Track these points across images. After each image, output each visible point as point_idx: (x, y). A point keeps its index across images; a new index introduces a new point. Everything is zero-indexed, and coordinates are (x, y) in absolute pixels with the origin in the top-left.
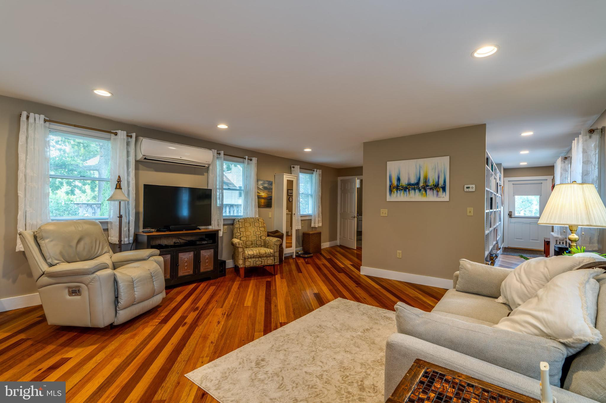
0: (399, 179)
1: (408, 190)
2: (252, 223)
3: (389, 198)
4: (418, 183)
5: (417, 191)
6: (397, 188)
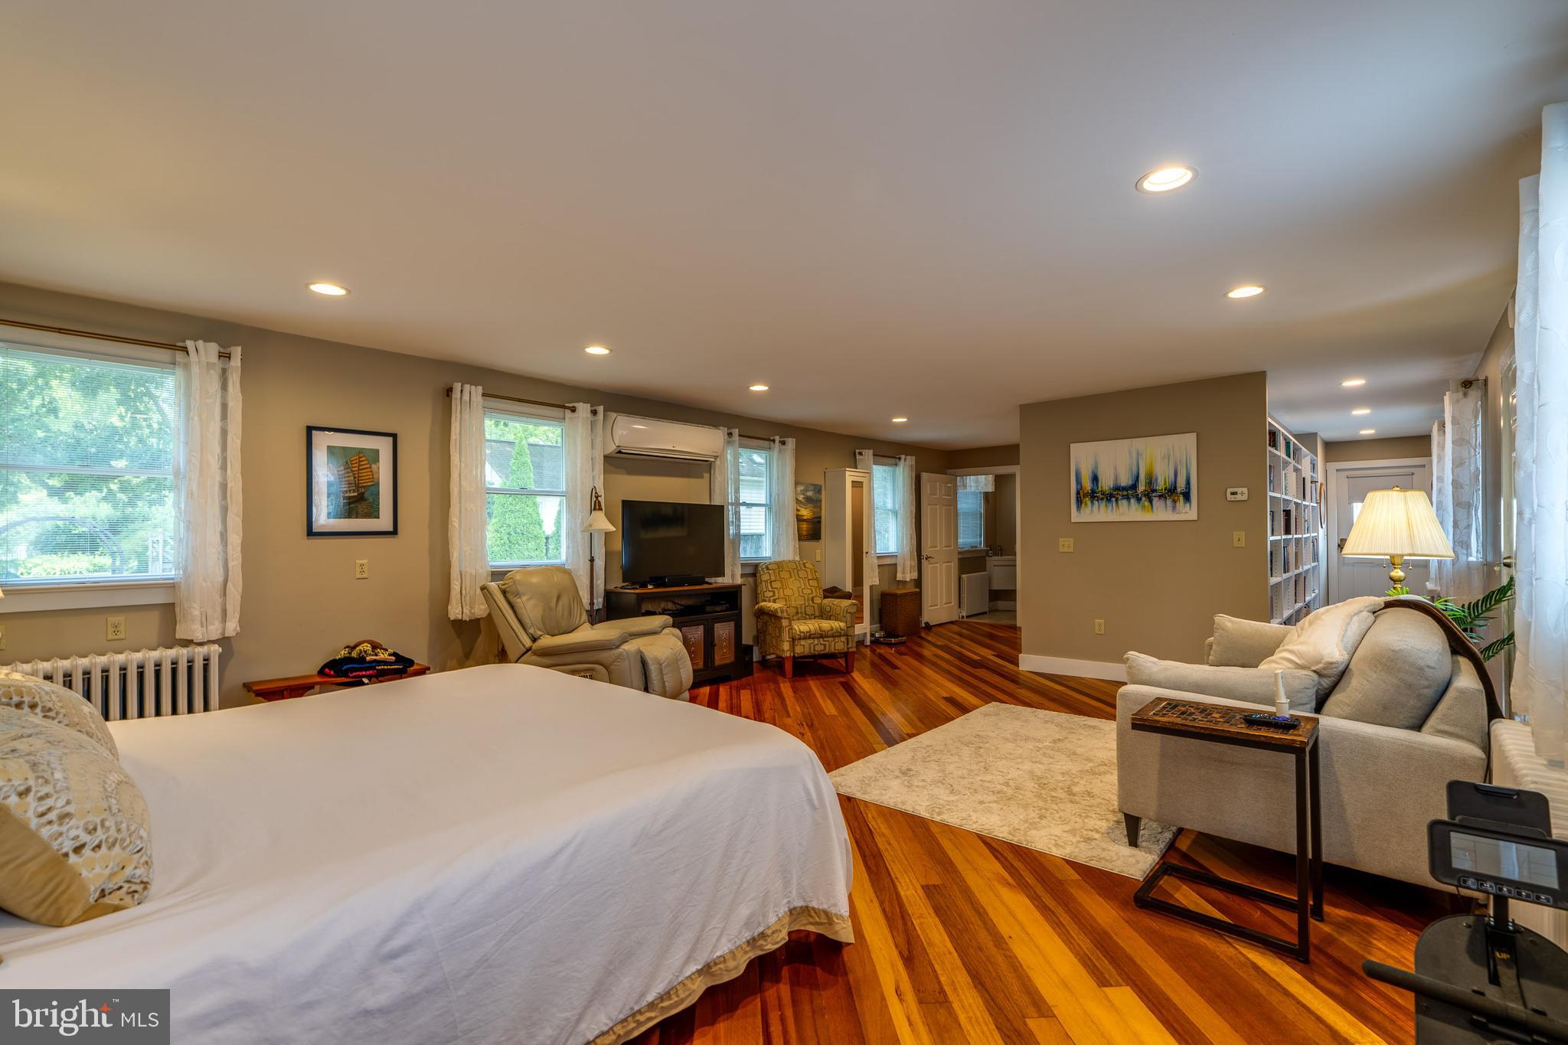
0: (1095, 479)
1: (1114, 499)
2: (794, 572)
3: (1076, 517)
4: (1134, 487)
5: (1133, 501)
6: (1093, 495)
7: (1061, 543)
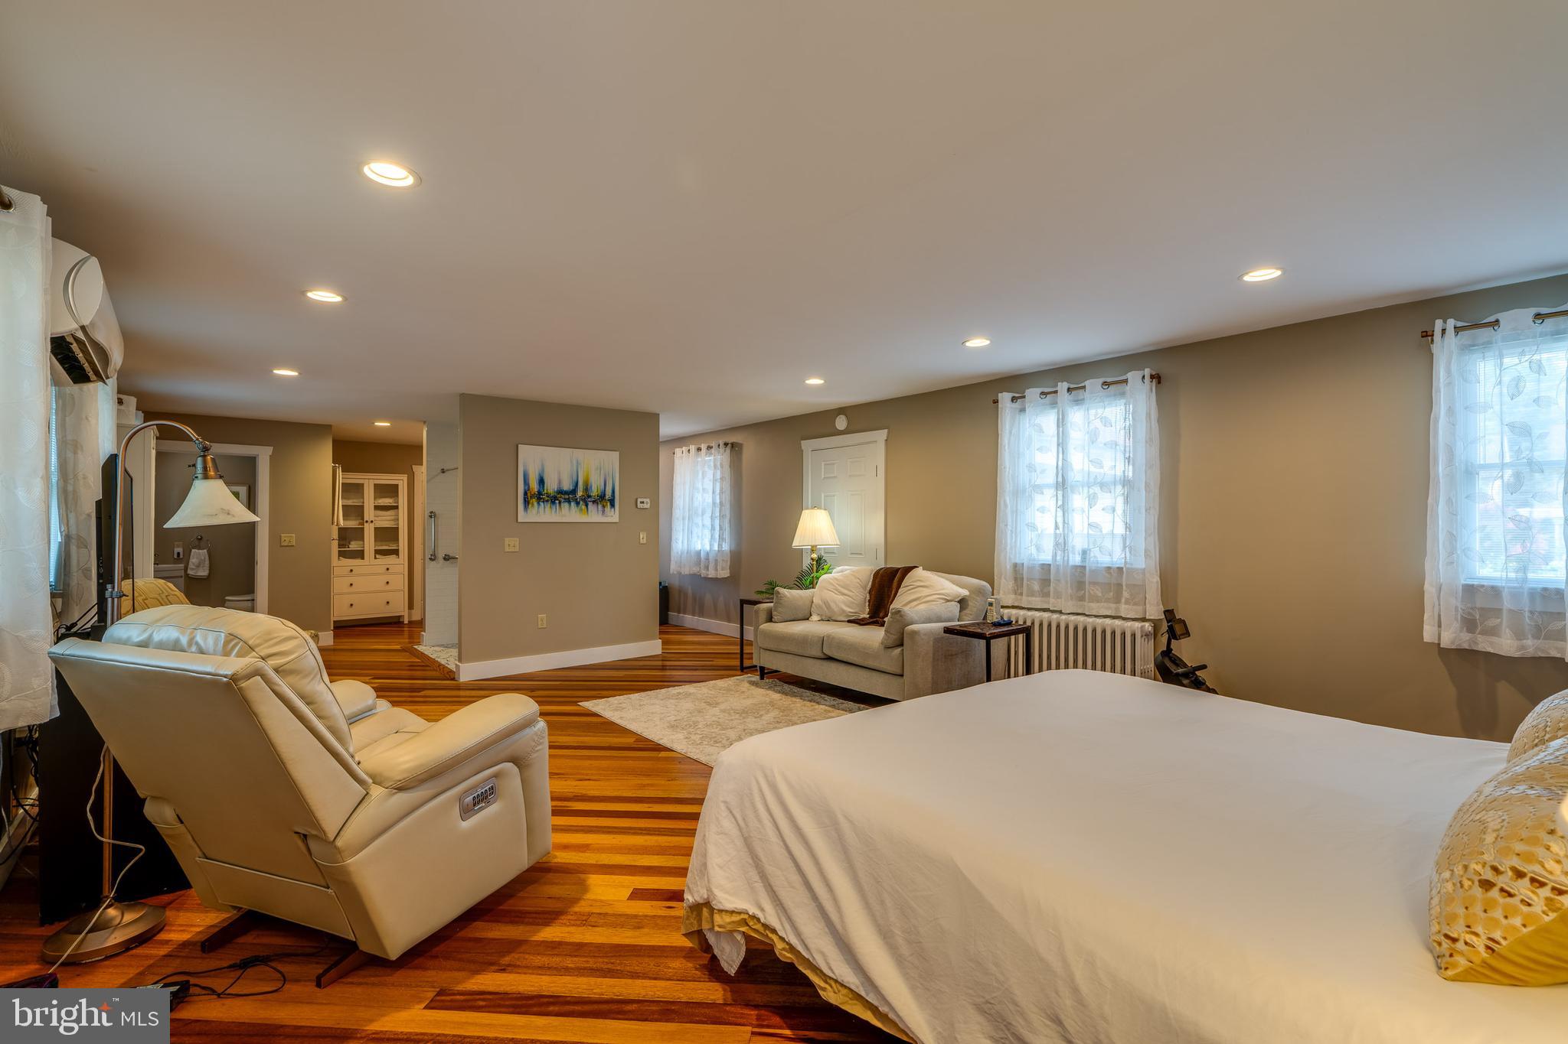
0: (541, 481)
1: (557, 502)
3: (522, 517)
4: (574, 491)
5: (573, 504)
6: (539, 497)
7: (507, 542)
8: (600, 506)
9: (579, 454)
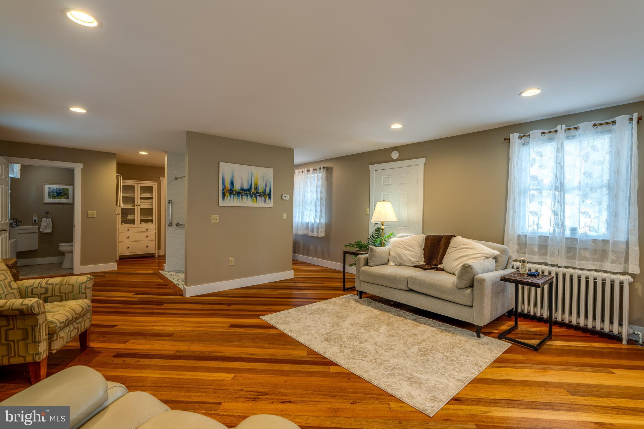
1: (241, 195)
3: (222, 203)
4: (249, 190)
5: (249, 196)
6: (231, 192)
7: (212, 218)
8: (263, 198)
9: (253, 169)
